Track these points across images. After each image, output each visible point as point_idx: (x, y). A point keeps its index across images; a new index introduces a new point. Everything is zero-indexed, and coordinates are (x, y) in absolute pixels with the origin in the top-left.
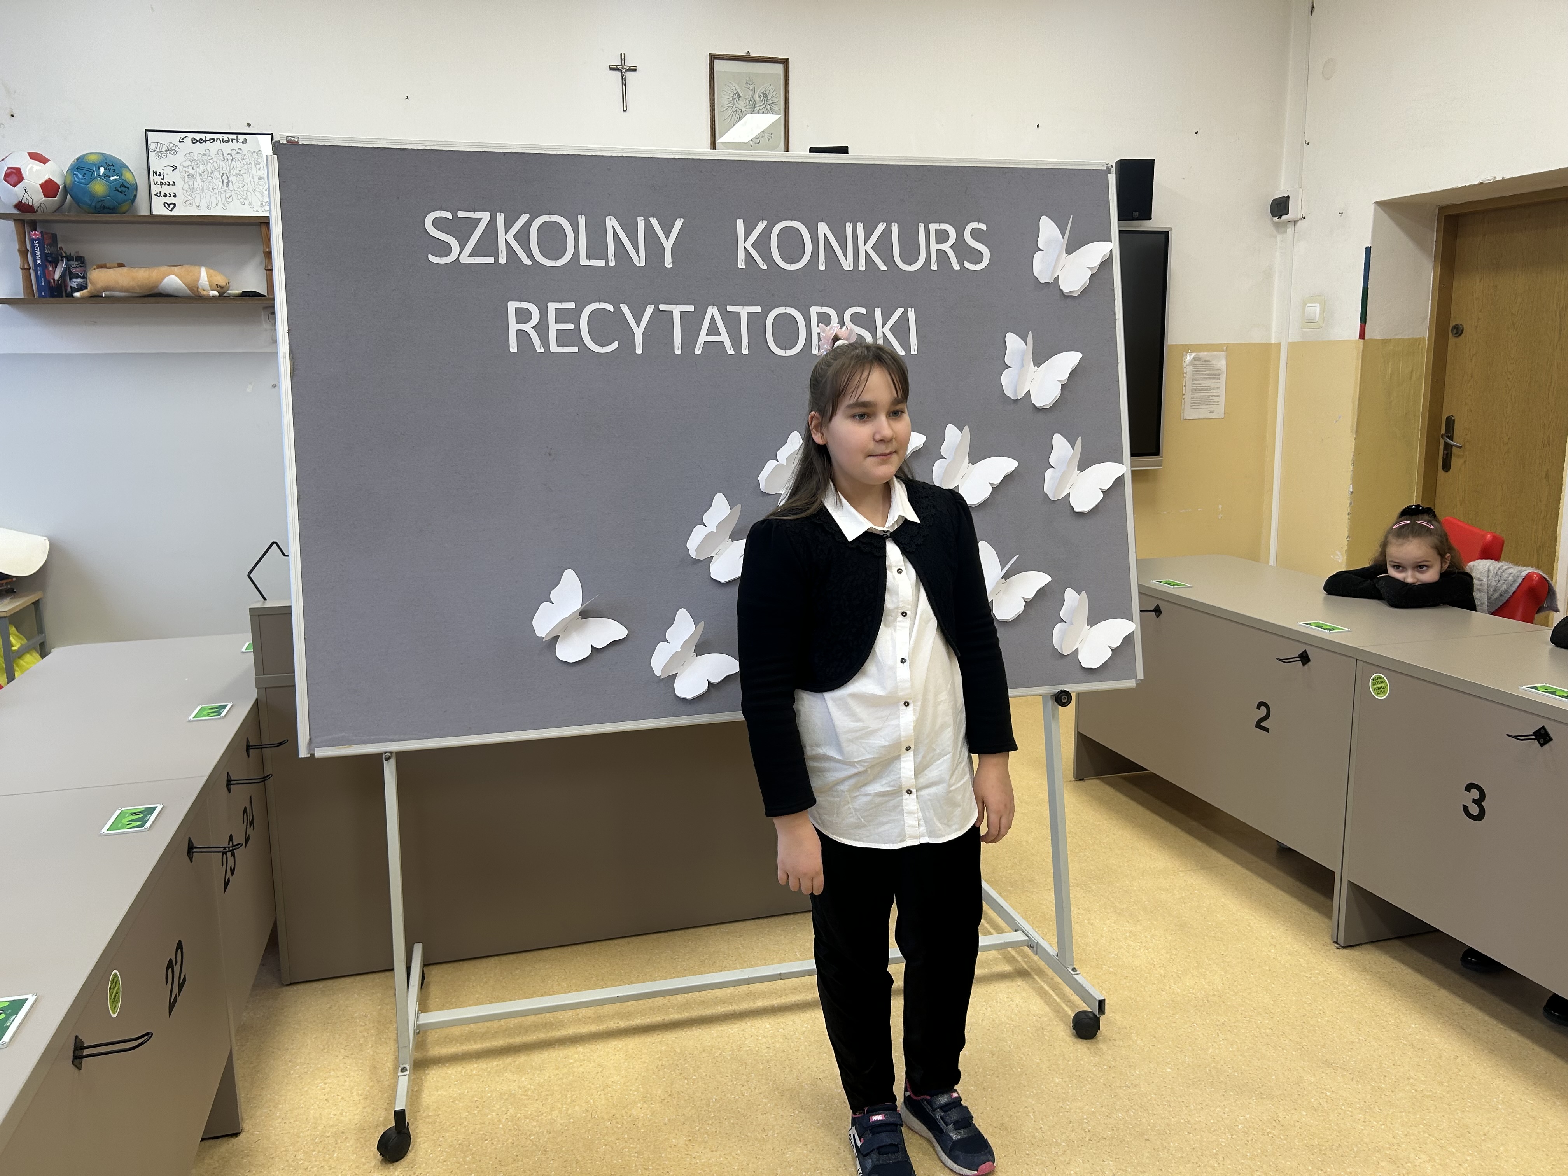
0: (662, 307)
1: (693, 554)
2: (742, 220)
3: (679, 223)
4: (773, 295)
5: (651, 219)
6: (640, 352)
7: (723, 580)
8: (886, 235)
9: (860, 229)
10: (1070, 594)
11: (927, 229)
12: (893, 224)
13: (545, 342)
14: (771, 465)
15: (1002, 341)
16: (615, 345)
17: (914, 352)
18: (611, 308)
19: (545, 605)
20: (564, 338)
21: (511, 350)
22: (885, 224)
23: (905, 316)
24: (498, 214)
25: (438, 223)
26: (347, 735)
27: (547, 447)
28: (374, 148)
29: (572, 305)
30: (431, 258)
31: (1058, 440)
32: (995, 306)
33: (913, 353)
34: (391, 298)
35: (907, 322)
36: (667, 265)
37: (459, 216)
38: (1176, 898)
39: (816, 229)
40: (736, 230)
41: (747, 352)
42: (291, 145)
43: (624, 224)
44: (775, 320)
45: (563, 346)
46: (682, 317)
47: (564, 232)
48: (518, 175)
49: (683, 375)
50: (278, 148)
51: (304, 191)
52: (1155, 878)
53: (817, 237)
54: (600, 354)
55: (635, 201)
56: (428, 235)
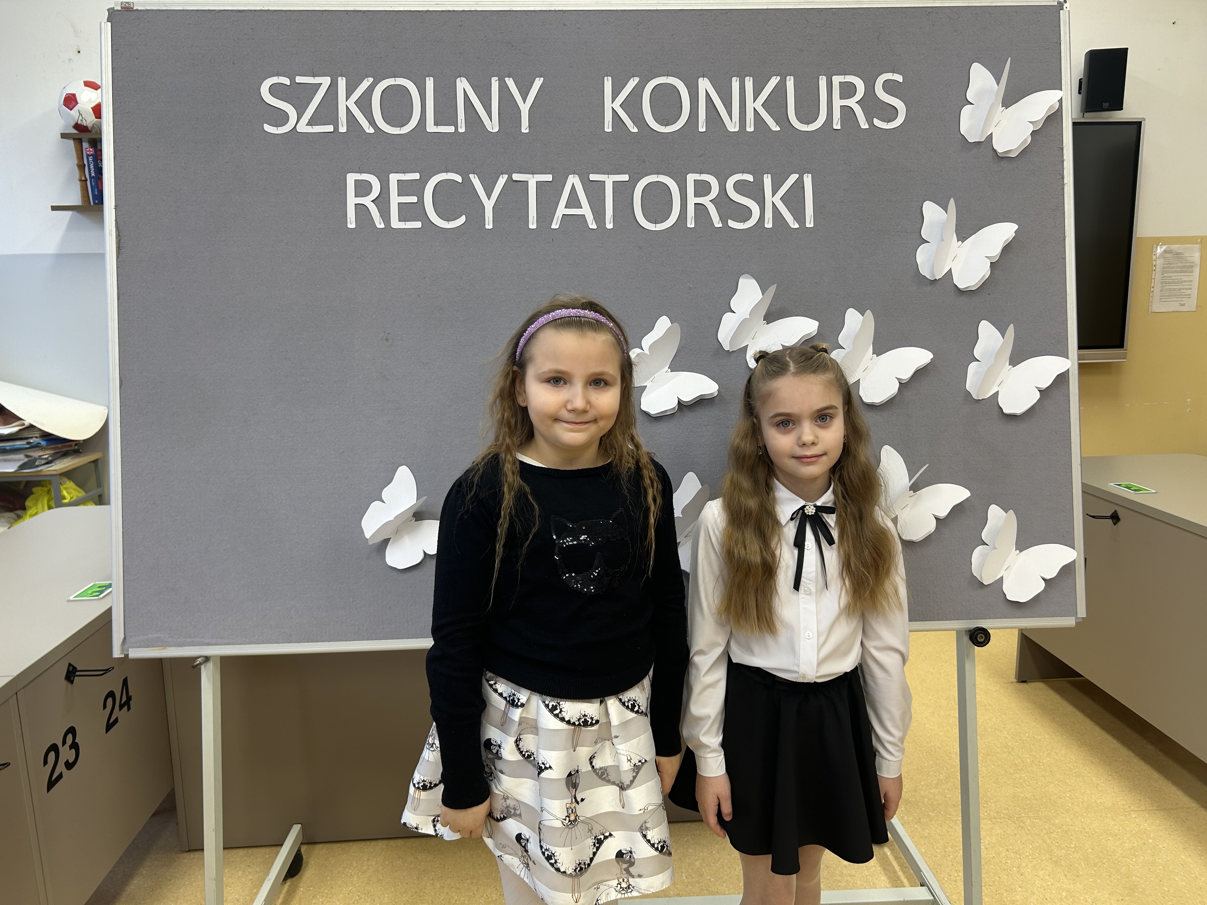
0: (516, 177)
2: (610, 78)
3: (538, 83)
4: (644, 161)
5: (507, 79)
6: (491, 227)
8: (781, 88)
9: (749, 83)
10: (995, 512)
11: (829, 82)
12: (788, 77)
13: (385, 215)
16: (462, 219)
17: (810, 224)
18: (459, 179)
19: (375, 505)
20: (406, 213)
21: (349, 226)
22: (779, 77)
23: (799, 183)
24: (340, 78)
25: (275, 90)
26: (162, 636)
27: (385, 332)
28: (209, 10)
29: (416, 176)
30: (267, 128)
32: (911, 171)
33: (808, 225)
34: (223, 171)
35: (803, 191)
36: (523, 131)
37: (297, 82)
38: (1125, 848)
39: (697, 86)
40: (603, 89)
41: (612, 227)
42: (126, 11)
43: (476, 86)
44: (645, 190)
45: (405, 221)
46: (538, 187)
47: (410, 96)
48: (361, 35)
49: (538, 252)
50: (112, 15)
51: (137, 59)
52: (1101, 816)
53: (697, 95)
54: (446, 230)
55: (489, 60)
56: (264, 103)
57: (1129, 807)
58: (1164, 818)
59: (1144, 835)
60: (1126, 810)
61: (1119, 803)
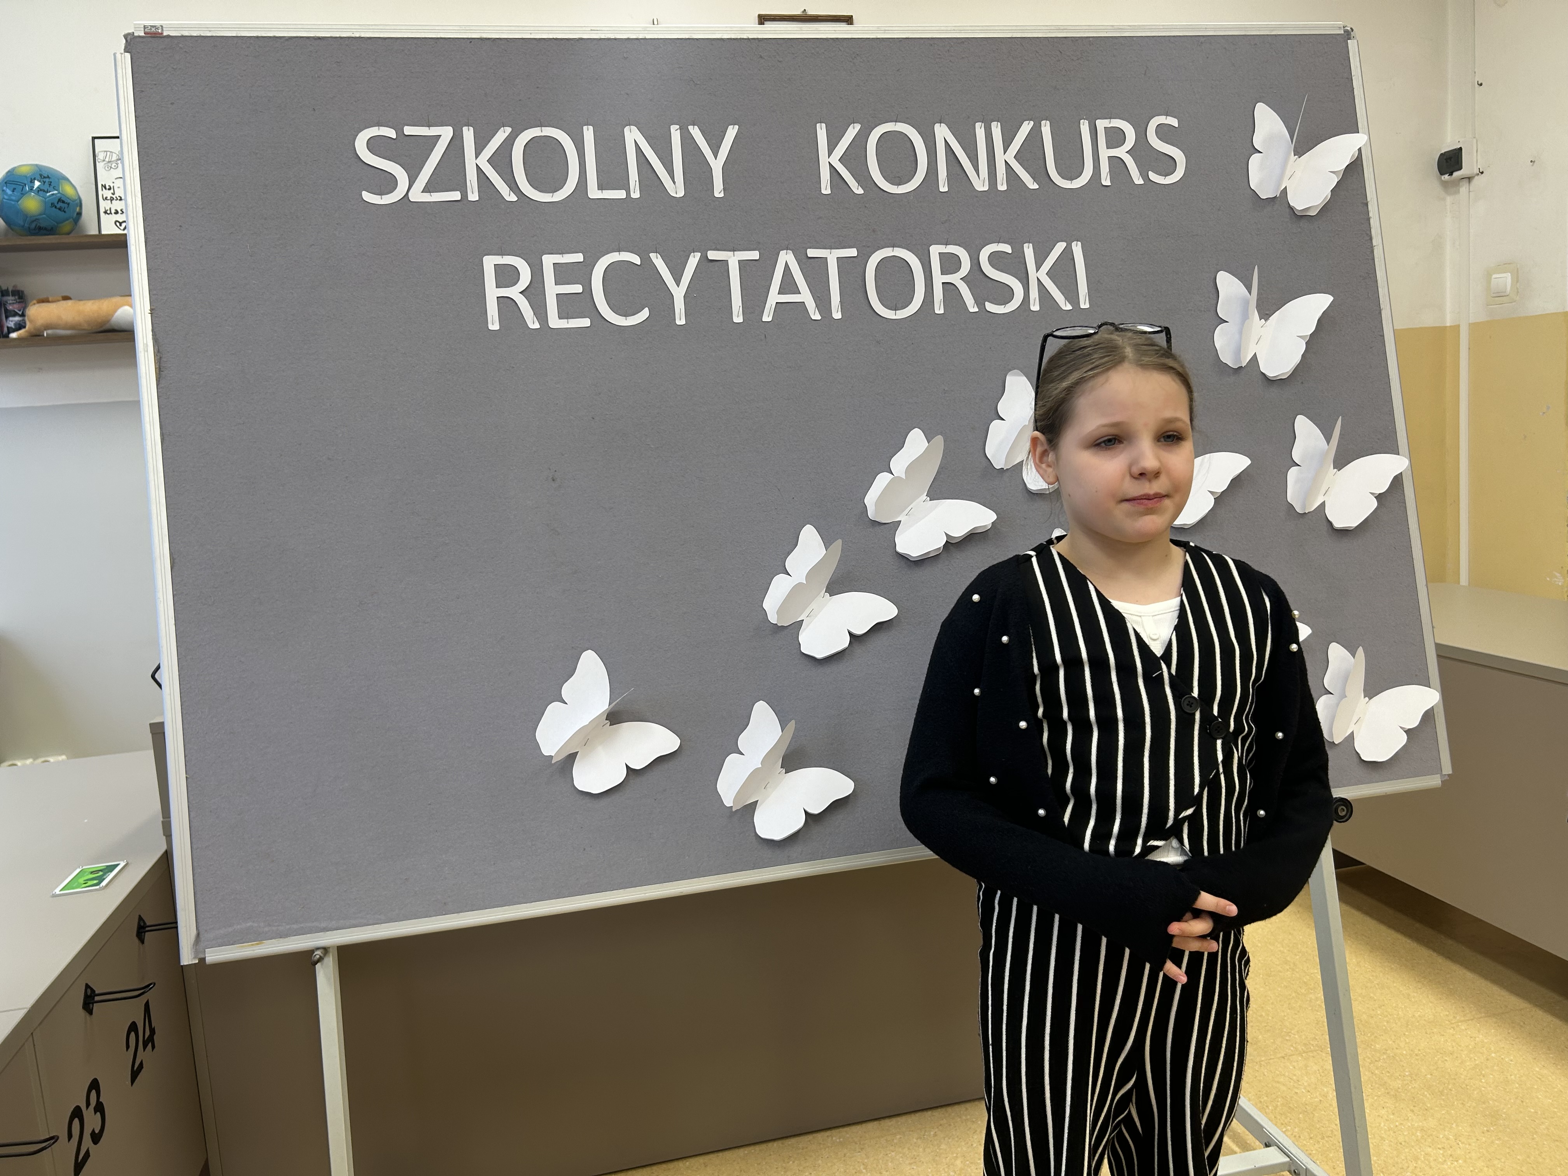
0: (712, 255)
1: (773, 618)
2: (824, 125)
3: (732, 132)
4: (874, 231)
5: (690, 128)
6: (683, 322)
7: (819, 656)
8: (1035, 136)
9: (996, 130)
10: (1334, 651)
11: (1093, 127)
12: (1043, 122)
13: (540, 311)
14: (882, 480)
15: (1212, 283)
16: (645, 314)
17: (1084, 304)
18: (637, 260)
19: (554, 708)
20: (568, 307)
22: (1032, 123)
23: (1068, 254)
24: (465, 129)
25: (373, 145)
26: (256, 925)
27: (549, 469)
28: (275, 37)
29: (579, 257)
30: (367, 196)
31: (1304, 426)
32: (1197, 235)
33: (1082, 306)
34: (307, 257)
35: (1073, 263)
36: (717, 195)
37: (406, 134)
38: (1468, 1068)
39: (932, 134)
40: (816, 140)
41: (840, 317)
42: (151, 37)
43: (651, 137)
44: (878, 267)
45: (567, 318)
46: (742, 268)
47: (563, 152)
48: (492, 71)
49: (748, 353)
50: (132, 43)
51: (172, 104)
52: (1426, 1033)
53: (934, 146)
54: (622, 328)
55: (666, 103)
56: (361, 163)
57: (1454, 1017)
58: (1498, 1026)
59: (1484, 1049)
60: (1453, 1022)
61: (1442, 1015)
